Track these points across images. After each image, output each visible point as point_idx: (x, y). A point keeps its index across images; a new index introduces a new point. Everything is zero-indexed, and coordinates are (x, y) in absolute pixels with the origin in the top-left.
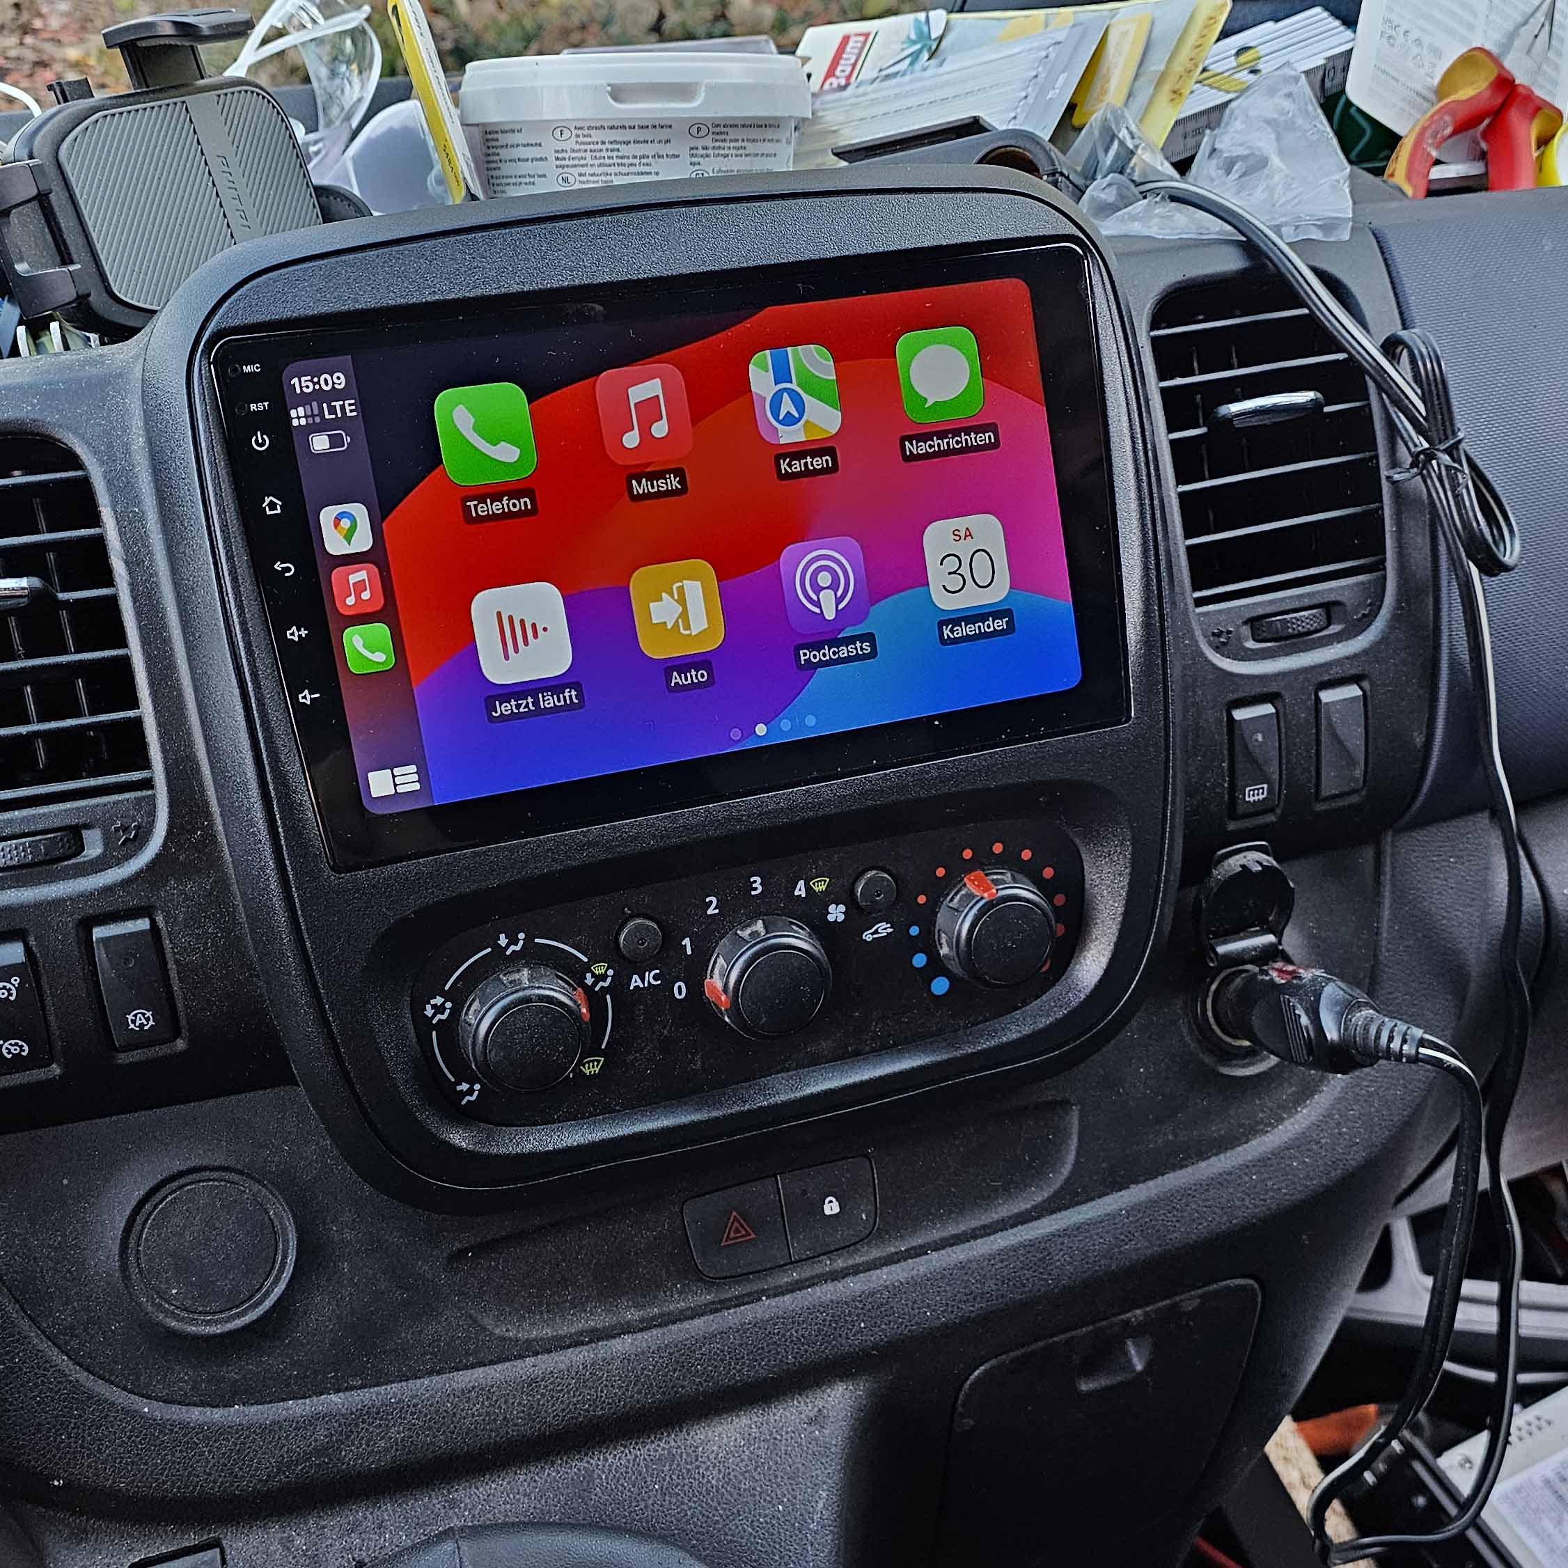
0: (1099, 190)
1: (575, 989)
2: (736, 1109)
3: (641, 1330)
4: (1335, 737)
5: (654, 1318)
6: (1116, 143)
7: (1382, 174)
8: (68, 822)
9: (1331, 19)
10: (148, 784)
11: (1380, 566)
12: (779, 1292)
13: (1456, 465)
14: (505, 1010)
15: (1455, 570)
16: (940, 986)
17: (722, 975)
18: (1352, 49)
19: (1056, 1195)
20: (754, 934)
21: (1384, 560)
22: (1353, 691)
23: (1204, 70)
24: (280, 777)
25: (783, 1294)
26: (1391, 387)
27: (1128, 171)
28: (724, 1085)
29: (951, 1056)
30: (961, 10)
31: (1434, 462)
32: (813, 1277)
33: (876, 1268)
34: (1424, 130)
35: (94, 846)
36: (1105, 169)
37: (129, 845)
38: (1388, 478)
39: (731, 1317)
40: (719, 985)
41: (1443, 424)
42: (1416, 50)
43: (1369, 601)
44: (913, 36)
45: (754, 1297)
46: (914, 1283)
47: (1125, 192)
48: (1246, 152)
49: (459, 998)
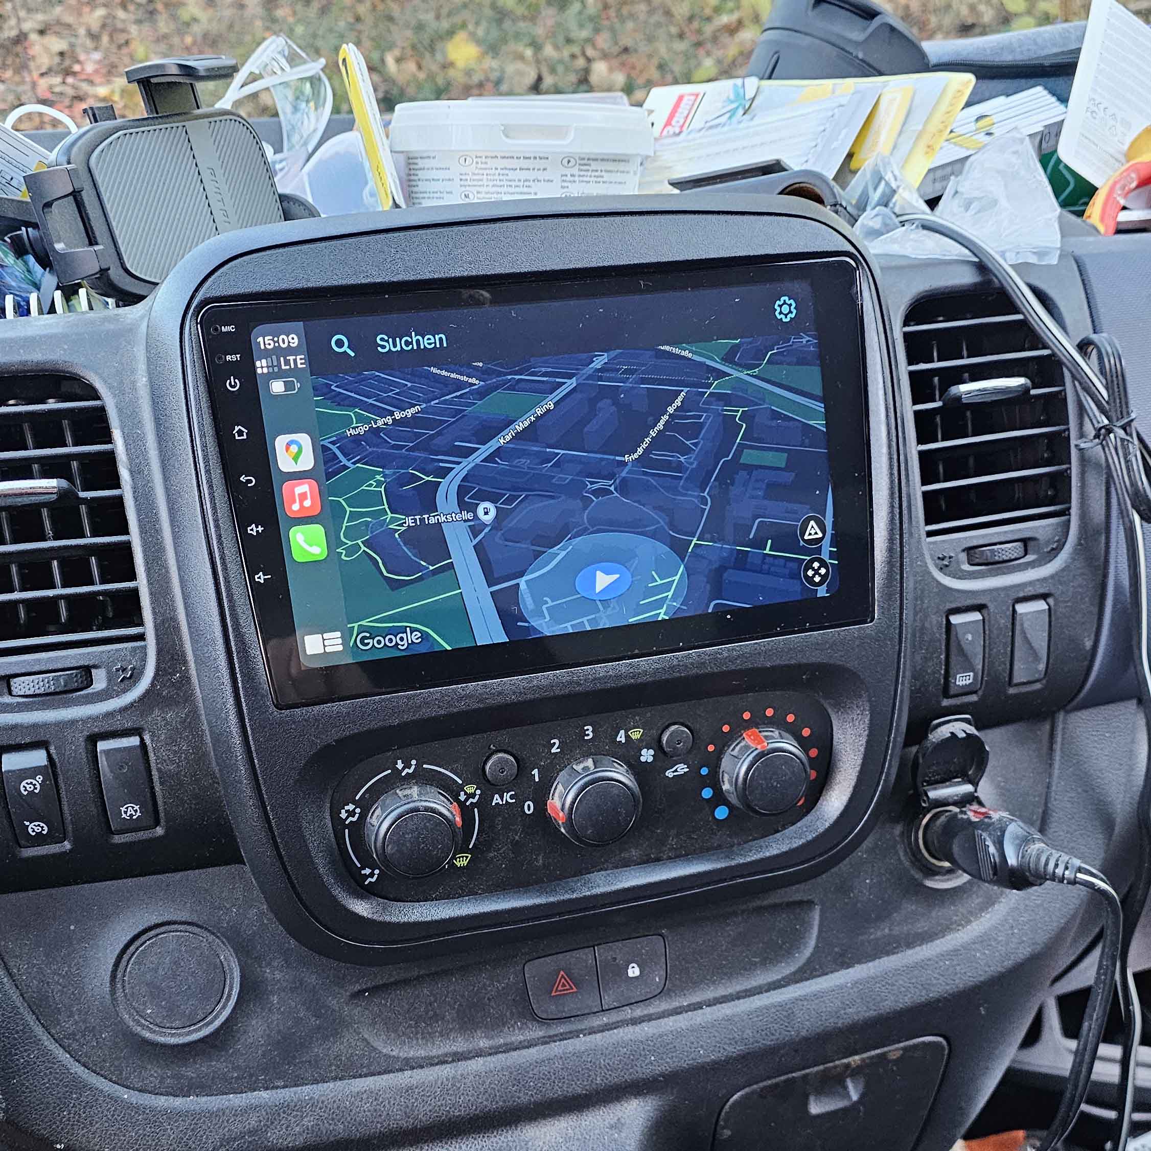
0: (869, 219)
1: (451, 803)
2: (567, 897)
3: (490, 1054)
4: (1026, 638)
5: (500, 1046)
6: (883, 183)
7: (1083, 215)
8: (81, 663)
9: (1049, 96)
10: (141, 637)
11: (1065, 512)
12: (592, 1031)
13: (1128, 438)
14: (400, 817)
15: (1123, 517)
16: (721, 813)
17: (560, 797)
18: (1063, 121)
19: (801, 970)
20: (586, 769)
21: (1069, 508)
22: (1041, 605)
23: (951, 132)
24: (240, 636)
25: (595, 1033)
26: (1082, 377)
27: (891, 205)
28: (559, 878)
29: (727, 864)
30: (770, 78)
31: (1112, 435)
32: (618, 1022)
33: (664, 1017)
34: (1115, 183)
35: (100, 681)
36: (873, 204)
37: (126, 682)
38: (1076, 446)
39: (556, 1048)
40: (558, 804)
41: (1121, 407)
42: (1112, 122)
43: (1057, 538)
44: (732, 97)
45: (575, 1034)
46: (692, 1030)
47: (888, 221)
48: (982, 195)
49: (366, 806)
